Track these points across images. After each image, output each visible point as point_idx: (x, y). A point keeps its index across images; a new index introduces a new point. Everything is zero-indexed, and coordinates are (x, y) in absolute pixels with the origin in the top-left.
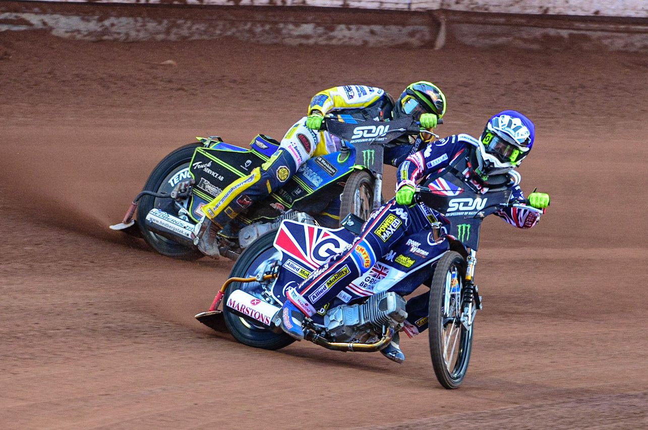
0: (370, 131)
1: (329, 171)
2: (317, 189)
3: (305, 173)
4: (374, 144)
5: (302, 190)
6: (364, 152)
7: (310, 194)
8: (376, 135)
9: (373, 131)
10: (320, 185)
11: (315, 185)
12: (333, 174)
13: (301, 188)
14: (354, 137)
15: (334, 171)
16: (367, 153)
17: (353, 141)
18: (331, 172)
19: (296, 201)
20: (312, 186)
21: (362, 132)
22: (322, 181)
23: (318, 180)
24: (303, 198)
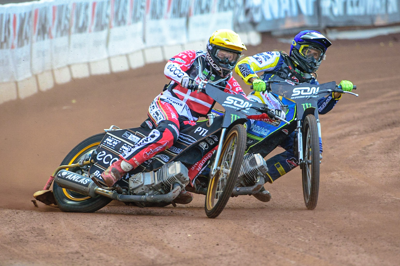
0: (306, 91)
1: (274, 124)
2: (267, 137)
3: (253, 129)
4: (310, 99)
5: (254, 140)
6: (304, 105)
7: (261, 141)
8: (311, 93)
9: (308, 91)
10: (268, 134)
11: (264, 134)
12: (277, 125)
13: (252, 140)
14: (293, 95)
15: (278, 123)
16: (305, 106)
17: (293, 98)
18: (276, 124)
19: (250, 147)
20: (261, 136)
21: (300, 91)
22: (269, 131)
23: (266, 131)
24: (256, 144)
